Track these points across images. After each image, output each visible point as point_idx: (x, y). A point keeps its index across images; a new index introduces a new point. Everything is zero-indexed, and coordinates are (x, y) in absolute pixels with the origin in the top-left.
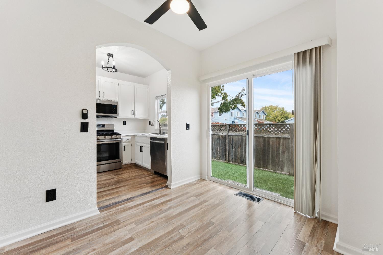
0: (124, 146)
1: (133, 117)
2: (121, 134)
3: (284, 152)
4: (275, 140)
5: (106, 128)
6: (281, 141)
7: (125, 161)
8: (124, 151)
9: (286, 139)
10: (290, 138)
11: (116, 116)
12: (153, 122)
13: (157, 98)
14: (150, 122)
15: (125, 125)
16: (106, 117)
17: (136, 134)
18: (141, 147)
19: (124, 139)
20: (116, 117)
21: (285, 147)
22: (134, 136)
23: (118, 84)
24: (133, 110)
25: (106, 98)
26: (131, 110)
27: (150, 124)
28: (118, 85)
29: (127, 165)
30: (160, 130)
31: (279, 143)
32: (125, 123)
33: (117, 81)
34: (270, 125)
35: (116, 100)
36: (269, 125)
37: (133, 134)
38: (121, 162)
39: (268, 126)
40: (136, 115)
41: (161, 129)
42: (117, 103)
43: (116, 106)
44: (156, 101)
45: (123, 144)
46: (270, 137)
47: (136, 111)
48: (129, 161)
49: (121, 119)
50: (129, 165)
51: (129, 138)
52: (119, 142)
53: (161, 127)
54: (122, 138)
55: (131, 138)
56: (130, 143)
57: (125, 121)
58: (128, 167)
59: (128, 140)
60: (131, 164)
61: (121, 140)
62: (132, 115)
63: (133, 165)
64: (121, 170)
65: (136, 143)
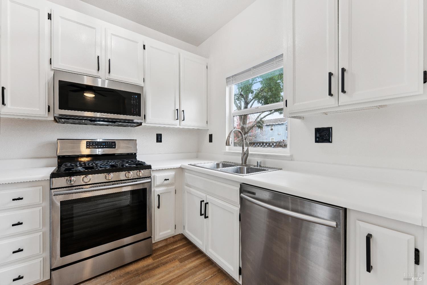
0: (159, 196)
1: (177, 124)
2: (149, 167)
5: (119, 150)
7: (161, 234)
8: (159, 207)
11: (139, 121)
12: (229, 137)
13: (229, 80)
14: (211, 136)
15: (161, 142)
16: (115, 122)
17: (185, 164)
18: (205, 204)
19: (158, 178)
20: (140, 124)
22: (181, 170)
23: (144, 46)
24: (177, 110)
25: (114, 76)
26: (173, 109)
28: (144, 48)
29: (166, 240)
30: (245, 155)
32: (159, 138)
33: (142, 39)
35: (141, 83)
37: (178, 165)
38: (151, 237)
40: (184, 120)
41: (248, 154)
42: (142, 88)
43: (139, 95)
44: (227, 89)
45: (156, 190)
47: (183, 111)
48: (169, 231)
49: (151, 129)
50: (169, 242)
51: (170, 174)
52: (146, 186)
53: (248, 149)
54: (154, 176)
55: (175, 175)
56: (173, 188)
57: (161, 135)
58: (166, 246)
59: (168, 180)
60: (173, 237)
61: (151, 180)
62: (175, 120)
63: (179, 238)
64: (149, 261)
65: (186, 187)
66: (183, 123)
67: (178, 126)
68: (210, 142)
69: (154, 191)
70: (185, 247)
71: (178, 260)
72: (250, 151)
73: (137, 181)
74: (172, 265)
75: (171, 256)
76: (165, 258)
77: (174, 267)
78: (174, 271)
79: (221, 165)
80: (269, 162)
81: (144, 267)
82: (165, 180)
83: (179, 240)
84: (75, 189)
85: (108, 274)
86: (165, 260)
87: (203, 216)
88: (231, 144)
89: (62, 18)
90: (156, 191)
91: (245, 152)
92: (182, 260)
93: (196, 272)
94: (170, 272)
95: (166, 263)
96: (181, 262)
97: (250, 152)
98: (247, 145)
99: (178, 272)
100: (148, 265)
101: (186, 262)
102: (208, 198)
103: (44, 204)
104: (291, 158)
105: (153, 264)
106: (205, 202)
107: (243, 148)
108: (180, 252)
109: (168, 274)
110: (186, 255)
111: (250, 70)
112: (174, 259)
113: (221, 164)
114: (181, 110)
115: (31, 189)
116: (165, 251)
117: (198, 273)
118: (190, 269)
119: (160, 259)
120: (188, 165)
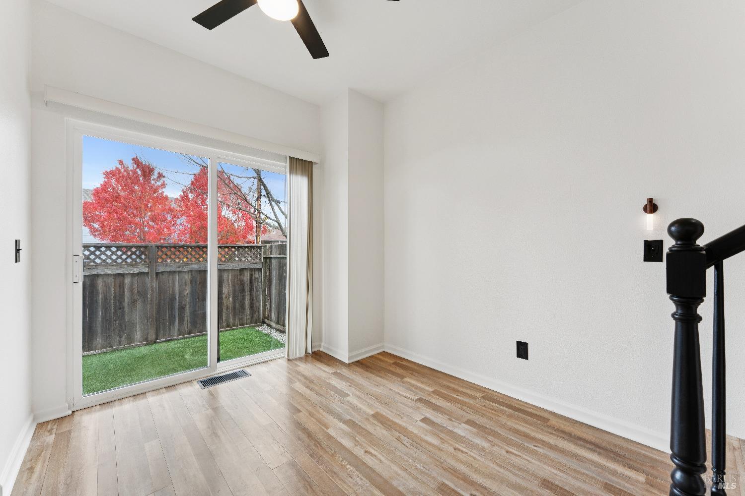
3: (133, 302)
4: (111, 280)
6: (127, 281)
9: (139, 276)
10: (148, 273)
21: (136, 292)
31: (122, 286)
34: (98, 247)
36: (95, 247)
39: (92, 249)
46: (98, 276)
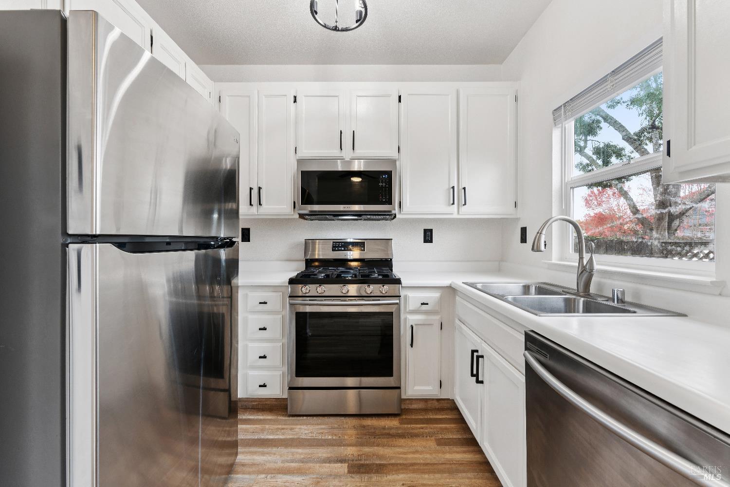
0: (412, 328)
1: (453, 212)
2: (399, 281)
5: (369, 254)
7: (416, 388)
8: (411, 345)
11: (392, 213)
12: (539, 233)
13: (559, 113)
14: (524, 231)
16: (360, 216)
17: (458, 281)
18: (476, 357)
19: (411, 299)
20: (393, 216)
22: (451, 290)
23: (400, 97)
24: (452, 188)
25: (361, 151)
26: (445, 186)
27: (524, 240)
28: (400, 101)
29: (426, 400)
30: (586, 273)
32: (428, 237)
33: (394, 88)
37: (445, 282)
38: (399, 388)
40: (465, 204)
41: (592, 270)
42: (393, 162)
43: (389, 174)
44: (556, 134)
47: (464, 188)
48: (430, 388)
49: (412, 222)
50: (429, 405)
51: (432, 296)
52: (392, 309)
53: (591, 259)
54: (406, 297)
55: (441, 298)
56: (436, 318)
57: (431, 231)
58: (426, 410)
59: (427, 304)
60: (438, 400)
61: (400, 302)
62: (449, 205)
63: (448, 405)
64: (393, 423)
65: (457, 321)
66: (464, 209)
67: (455, 216)
68: (522, 242)
69: (406, 319)
70: (454, 424)
71: (436, 440)
72: (597, 264)
73: (379, 300)
74: (424, 443)
75: (426, 428)
76: (417, 428)
77: (425, 447)
78: (422, 453)
79: (533, 290)
80: (650, 295)
81: (384, 428)
82: (422, 304)
83: (448, 409)
84: (310, 300)
85: (343, 418)
86: (416, 431)
87: (475, 378)
88: (542, 247)
89: (305, 96)
90: (409, 319)
91: (585, 264)
92: (440, 442)
93: (458, 471)
94: (416, 452)
95: (416, 436)
96: (438, 444)
97: (596, 267)
98: (590, 250)
99: (428, 457)
100: (390, 428)
101: (447, 448)
102: (484, 349)
103: (283, 313)
104: (718, 289)
105: (397, 428)
106: (480, 354)
107: (581, 258)
108: (441, 428)
109: (414, 453)
110: (451, 437)
111: (604, 80)
112: (430, 435)
113: (534, 287)
114: (460, 188)
115: (274, 294)
116: (421, 417)
117: (460, 475)
118: (451, 462)
119: (409, 426)
120: (463, 283)
